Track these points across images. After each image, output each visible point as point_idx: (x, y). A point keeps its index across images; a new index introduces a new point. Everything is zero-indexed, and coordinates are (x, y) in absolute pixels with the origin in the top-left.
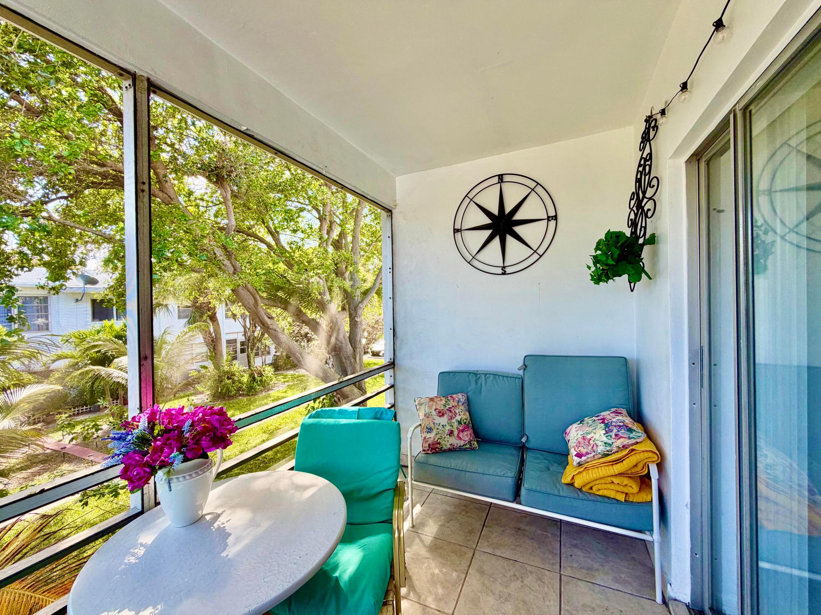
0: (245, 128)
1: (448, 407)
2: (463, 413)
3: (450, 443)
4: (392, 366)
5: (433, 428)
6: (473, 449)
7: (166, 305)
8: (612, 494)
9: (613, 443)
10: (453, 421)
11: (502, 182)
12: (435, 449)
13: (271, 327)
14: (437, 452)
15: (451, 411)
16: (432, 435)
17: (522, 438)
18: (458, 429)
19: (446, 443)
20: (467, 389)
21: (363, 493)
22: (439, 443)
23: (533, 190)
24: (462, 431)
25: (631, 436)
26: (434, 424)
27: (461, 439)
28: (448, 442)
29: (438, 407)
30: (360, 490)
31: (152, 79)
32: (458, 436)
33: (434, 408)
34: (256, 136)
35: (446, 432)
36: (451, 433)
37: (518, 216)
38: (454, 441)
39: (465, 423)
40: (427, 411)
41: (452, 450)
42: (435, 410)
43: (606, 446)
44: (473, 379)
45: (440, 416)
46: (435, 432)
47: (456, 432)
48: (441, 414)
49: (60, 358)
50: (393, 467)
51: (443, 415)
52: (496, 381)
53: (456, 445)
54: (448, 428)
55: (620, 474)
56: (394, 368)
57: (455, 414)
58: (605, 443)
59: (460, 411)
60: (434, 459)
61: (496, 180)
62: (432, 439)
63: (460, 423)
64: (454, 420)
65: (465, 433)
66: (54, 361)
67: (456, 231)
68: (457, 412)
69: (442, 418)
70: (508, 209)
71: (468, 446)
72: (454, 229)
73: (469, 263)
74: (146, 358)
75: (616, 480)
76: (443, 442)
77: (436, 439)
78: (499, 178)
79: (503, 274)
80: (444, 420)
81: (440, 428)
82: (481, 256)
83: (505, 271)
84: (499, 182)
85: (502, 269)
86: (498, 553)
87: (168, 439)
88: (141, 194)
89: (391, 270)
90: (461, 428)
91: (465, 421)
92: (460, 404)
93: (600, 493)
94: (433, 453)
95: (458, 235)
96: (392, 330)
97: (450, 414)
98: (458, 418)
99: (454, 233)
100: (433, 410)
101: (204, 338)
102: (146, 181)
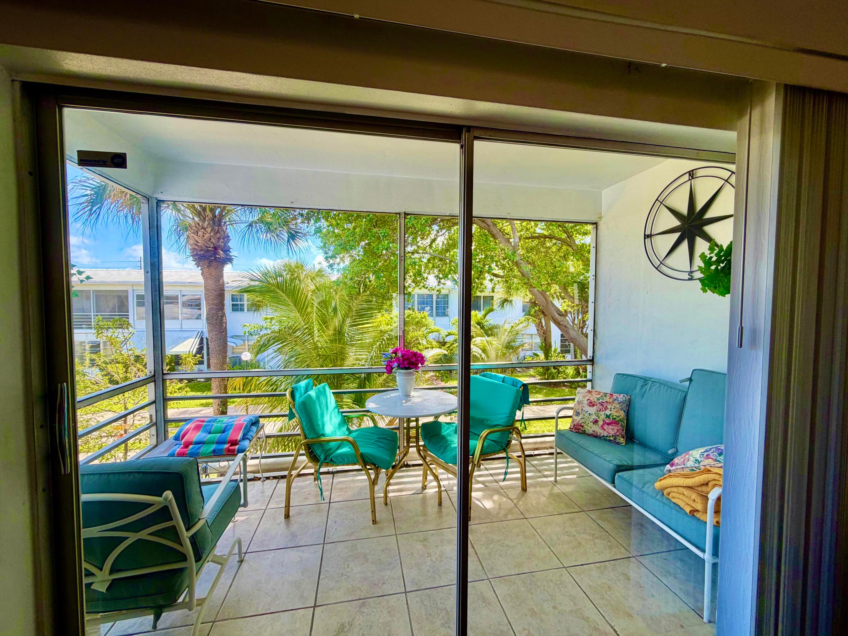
1: (601, 401)
2: (616, 410)
3: (592, 429)
4: (591, 363)
5: (580, 413)
6: (618, 443)
9: (701, 461)
10: (600, 413)
11: (693, 178)
12: (578, 429)
13: (561, 323)
14: (580, 433)
15: (602, 405)
16: (578, 418)
17: (669, 450)
18: (604, 421)
19: (589, 428)
20: (632, 392)
22: (583, 426)
23: (726, 181)
24: (608, 424)
25: (718, 459)
26: (582, 410)
27: (604, 430)
28: (591, 428)
29: (591, 399)
32: (602, 426)
33: (588, 398)
35: (591, 420)
36: (596, 422)
37: (710, 214)
38: (597, 429)
39: (615, 419)
40: (580, 399)
41: (595, 436)
42: (588, 400)
43: (696, 463)
44: (640, 383)
45: (590, 406)
46: (581, 416)
47: (601, 423)
48: (591, 404)
51: (593, 406)
52: (660, 390)
53: (599, 434)
54: (594, 417)
55: (688, 487)
56: (593, 365)
57: (606, 408)
58: (696, 460)
59: (613, 407)
60: (576, 438)
61: (687, 177)
62: (577, 421)
63: (608, 417)
64: (602, 413)
65: (611, 427)
67: (646, 236)
68: (609, 407)
69: (591, 408)
70: (699, 205)
71: (612, 438)
72: (645, 235)
73: (657, 269)
75: (686, 492)
76: (586, 426)
77: (581, 422)
78: (690, 175)
79: (689, 279)
80: (593, 410)
81: (586, 415)
82: (669, 261)
83: (692, 276)
84: (689, 180)
85: (689, 275)
89: (594, 277)
90: (607, 421)
91: (614, 417)
92: (616, 402)
94: (577, 432)
95: (648, 241)
96: (593, 332)
97: (601, 407)
98: (608, 412)
99: (645, 239)
100: (586, 399)
101: (537, 330)
102: (403, 255)
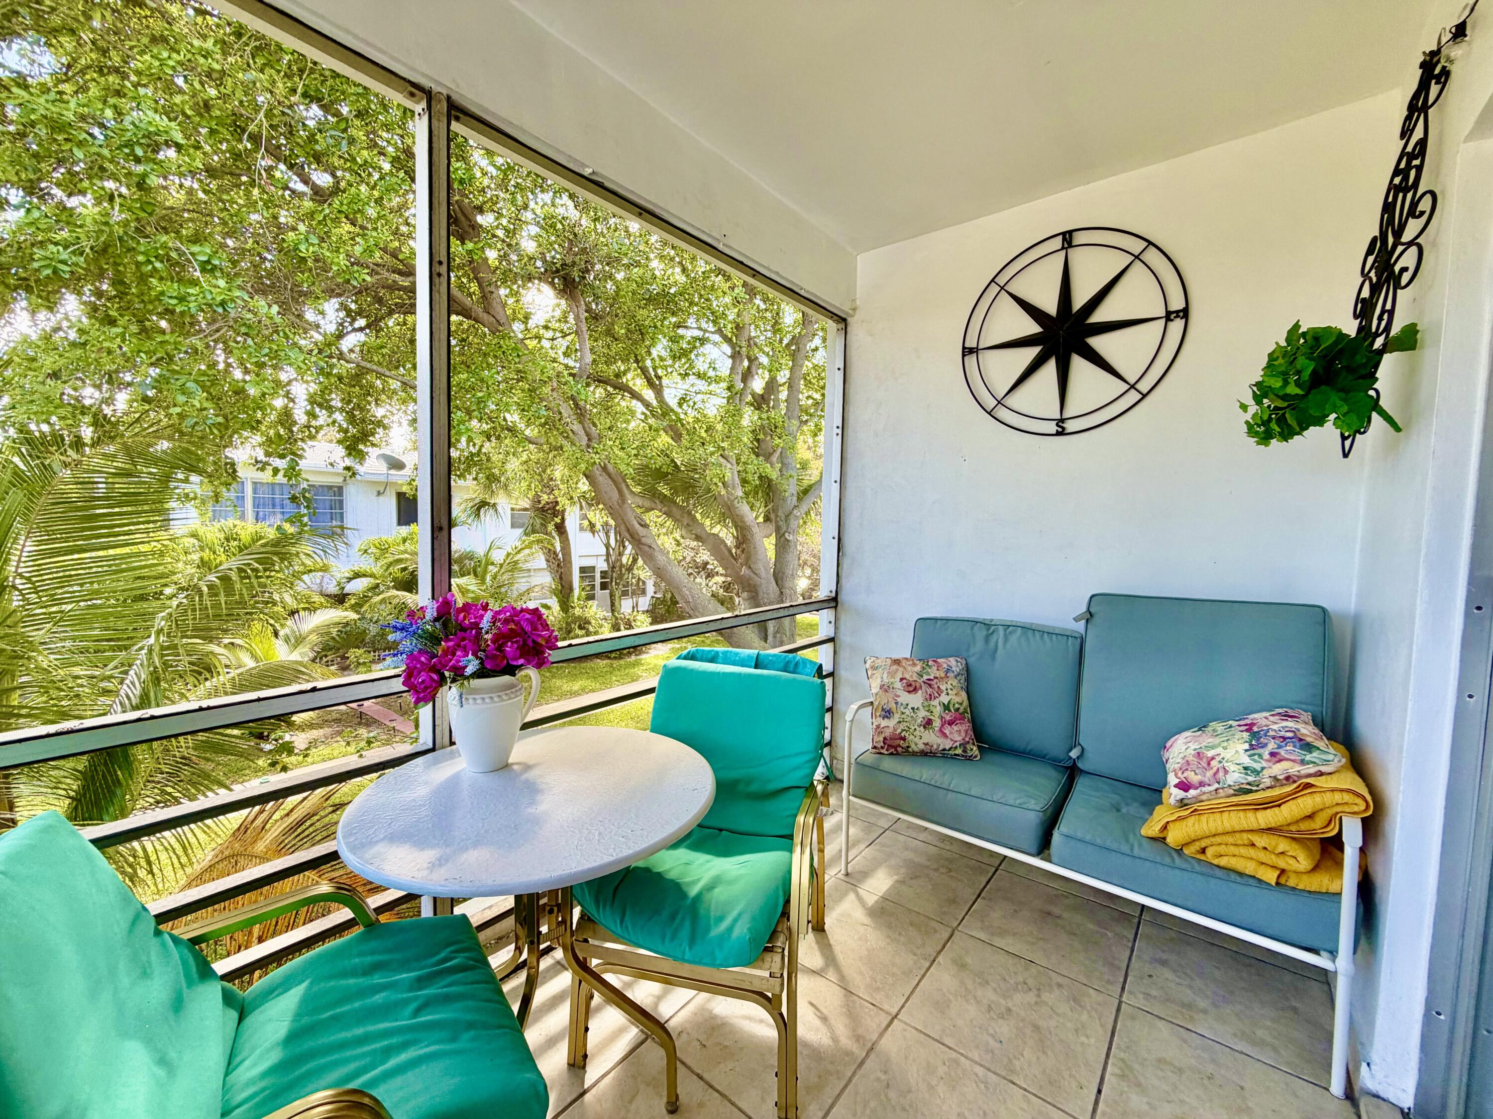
0: (590, 171)
1: (925, 677)
2: (954, 692)
3: (923, 741)
4: (833, 604)
5: (894, 710)
6: (970, 759)
7: (494, 504)
8: (1249, 868)
9: (1263, 769)
10: (932, 703)
11: (1070, 246)
12: (895, 748)
13: (644, 540)
14: (898, 754)
15: (930, 685)
16: (891, 723)
17: (1071, 750)
18: (942, 718)
19: (917, 740)
20: (968, 650)
21: (754, 788)
22: (904, 739)
23: (1137, 257)
24: (951, 723)
25: (1308, 757)
26: (897, 703)
27: (945, 735)
28: (920, 739)
29: (908, 677)
30: (749, 781)
31: (454, 97)
32: (941, 730)
33: (899, 676)
34: (607, 184)
35: (919, 721)
36: (928, 723)
37: (1099, 316)
38: (932, 738)
39: (958, 709)
40: (886, 680)
41: (927, 754)
42: (902, 679)
43: (1246, 774)
44: (980, 633)
45: (909, 692)
46: (897, 717)
47: (937, 723)
48: (911, 688)
49: (357, 575)
50: (808, 752)
51: (915, 690)
52: (1028, 639)
53: (935, 747)
54: (922, 713)
55: (1269, 829)
56: (836, 607)
57: (939, 692)
58: (1245, 768)
59: (949, 687)
60: (889, 764)
61: (1057, 243)
62: (891, 730)
63: (946, 707)
64: (935, 702)
65: (956, 728)
66: (350, 579)
67: (967, 351)
68: (943, 687)
69: (912, 696)
70: (1079, 300)
71: (959, 751)
72: (964, 348)
73: (989, 413)
74: (441, 529)
75: (1261, 841)
76: (912, 737)
77: (899, 731)
78: (1064, 239)
79: (1058, 434)
80: (916, 700)
81: (907, 712)
82: (1017, 400)
83: (1064, 429)
84: (1063, 248)
85: (1057, 425)
86: (998, 942)
87: (463, 639)
88: (436, 280)
89: (839, 431)
90: (948, 718)
91: (957, 706)
92: (951, 675)
93: (1223, 862)
94: (891, 754)
95: (971, 360)
96: (836, 540)
97: (929, 691)
98: (945, 699)
99: (964, 356)
100: (898, 679)
101: (547, 561)
102: (444, 259)
